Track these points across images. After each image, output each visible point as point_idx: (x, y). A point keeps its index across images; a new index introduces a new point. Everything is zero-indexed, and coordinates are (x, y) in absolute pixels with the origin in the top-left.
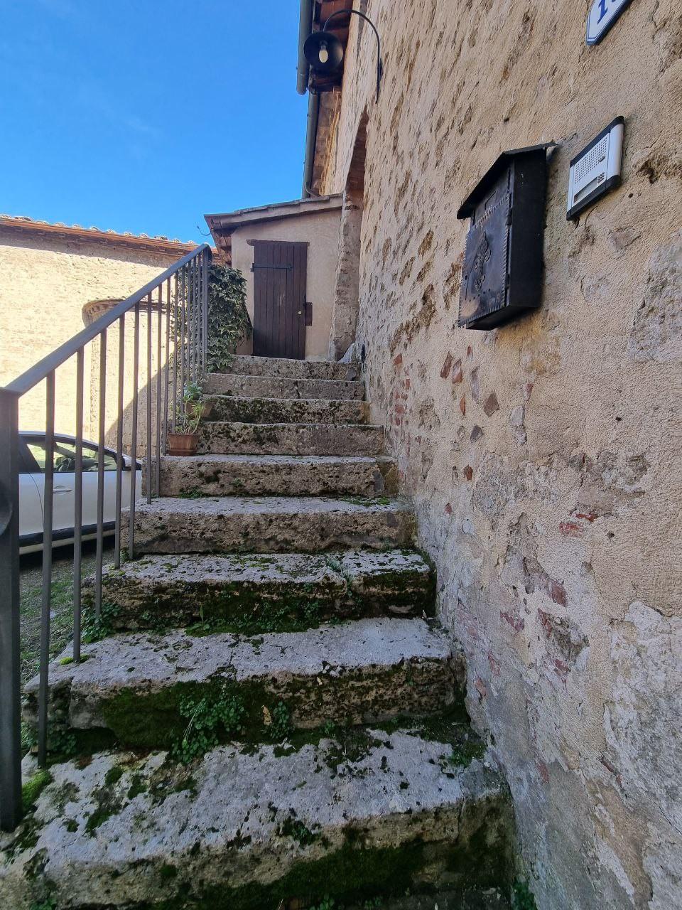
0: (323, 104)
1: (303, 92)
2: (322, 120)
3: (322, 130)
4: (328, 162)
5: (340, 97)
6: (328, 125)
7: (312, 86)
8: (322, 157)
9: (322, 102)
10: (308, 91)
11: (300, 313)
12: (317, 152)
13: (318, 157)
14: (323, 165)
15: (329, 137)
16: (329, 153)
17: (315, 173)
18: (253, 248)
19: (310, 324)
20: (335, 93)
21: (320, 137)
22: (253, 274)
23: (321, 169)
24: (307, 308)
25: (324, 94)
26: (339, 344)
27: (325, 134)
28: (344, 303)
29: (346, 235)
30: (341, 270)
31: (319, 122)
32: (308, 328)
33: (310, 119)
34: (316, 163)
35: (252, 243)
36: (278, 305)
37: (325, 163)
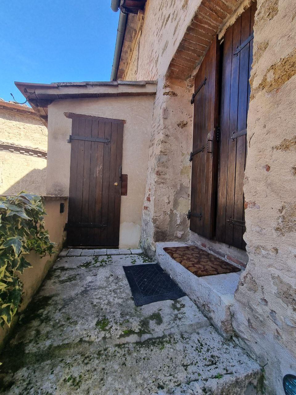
0: (129, 24)
1: (116, 10)
2: (127, 36)
3: (126, 43)
4: (129, 67)
5: (143, 19)
6: (131, 41)
7: (124, 6)
8: (124, 64)
9: (129, 21)
10: (119, 10)
11: (116, 184)
12: (122, 60)
13: (121, 63)
14: (124, 69)
15: (131, 50)
16: (129, 61)
17: (119, 73)
18: (70, 120)
19: (125, 193)
20: (140, 15)
21: (125, 49)
22: (69, 146)
23: (123, 72)
24: (123, 179)
25: (131, 15)
26: (157, 223)
27: (128, 47)
28: (163, 183)
29: (165, 119)
30: (161, 152)
31: (125, 37)
32: (123, 197)
33: (119, 33)
34: (120, 68)
35: (70, 116)
36: (95, 176)
37: (126, 68)
